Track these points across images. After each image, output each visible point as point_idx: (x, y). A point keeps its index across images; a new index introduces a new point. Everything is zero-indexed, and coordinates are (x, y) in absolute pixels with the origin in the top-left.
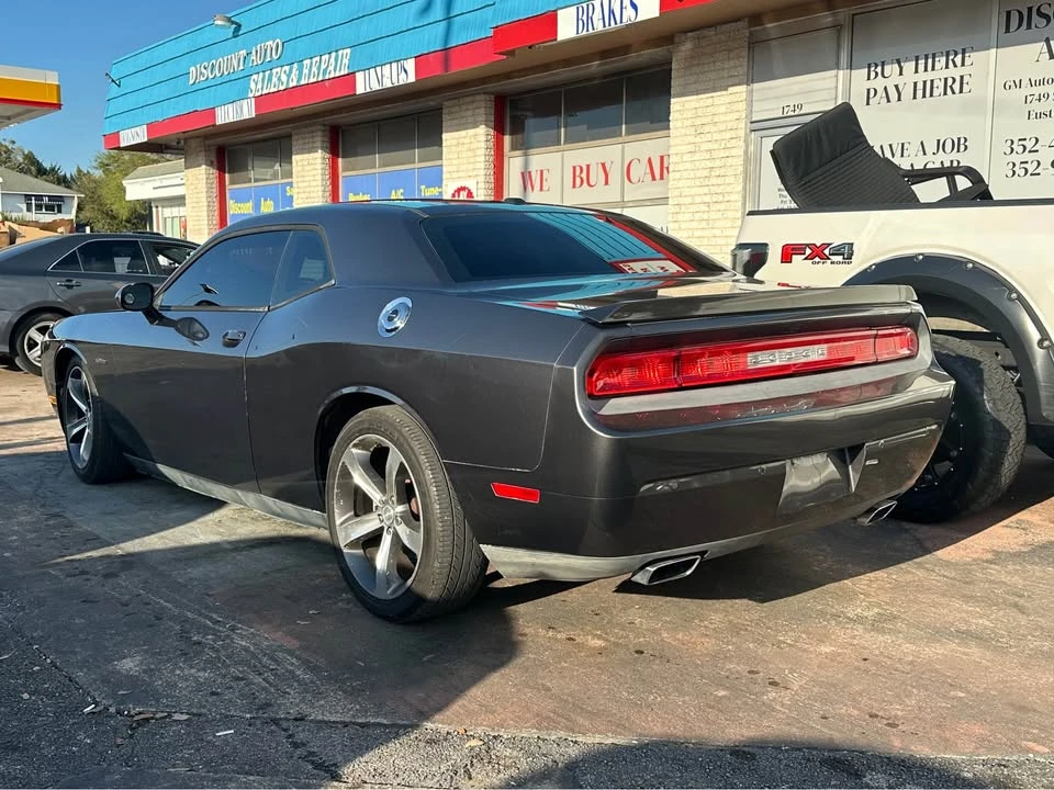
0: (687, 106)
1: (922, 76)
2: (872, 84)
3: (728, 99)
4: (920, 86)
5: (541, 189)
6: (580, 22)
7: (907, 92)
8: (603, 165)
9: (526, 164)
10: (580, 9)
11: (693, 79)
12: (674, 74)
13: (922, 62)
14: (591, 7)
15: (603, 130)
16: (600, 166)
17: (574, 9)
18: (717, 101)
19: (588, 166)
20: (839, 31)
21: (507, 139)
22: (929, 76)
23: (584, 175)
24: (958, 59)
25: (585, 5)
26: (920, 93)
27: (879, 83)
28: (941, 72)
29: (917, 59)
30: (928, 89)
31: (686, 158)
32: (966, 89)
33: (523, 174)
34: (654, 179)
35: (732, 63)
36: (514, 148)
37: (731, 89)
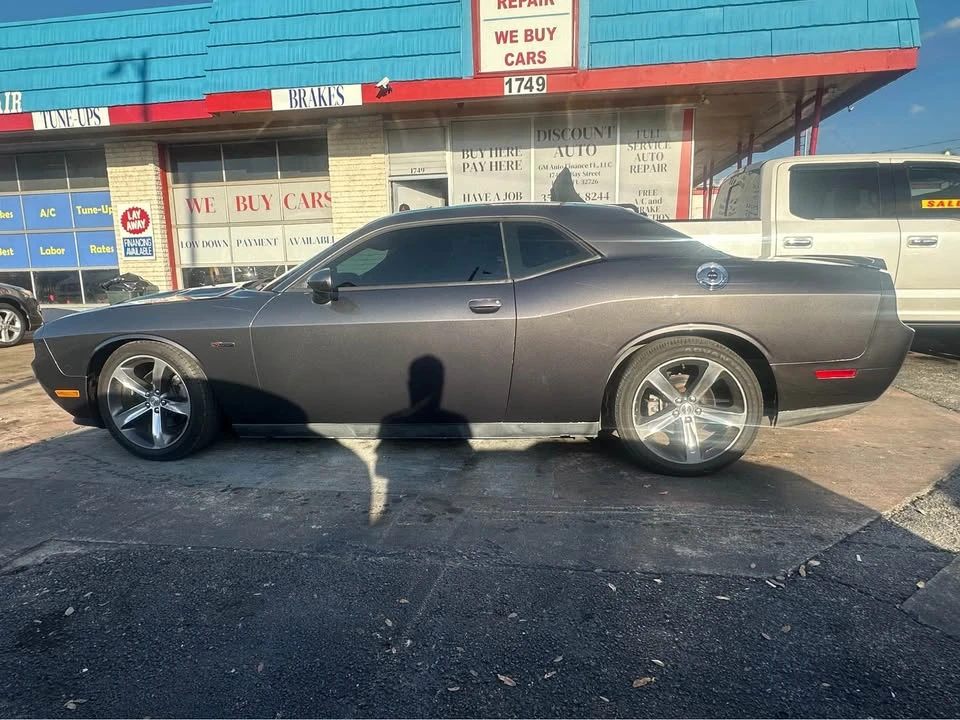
0: (341, 163)
1: (494, 159)
2: (466, 160)
3: (371, 161)
4: (494, 164)
5: (208, 210)
6: (294, 101)
7: (487, 167)
8: (264, 197)
9: (190, 193)
10: (293, 93)
11: (345, 147)
12: (329, 142)
13: (494, 152)
14: (302, 92)
15: (261, 174)
16: (261, 198)
17: (287, 91)
18: (365, 161)
19: (250, 197)
20: (445, 131)
21: (169, 175)
22: (498, 159)
23: (247, 202)
24: (514, 152)
25: (297, 90)
26: (494, 168)
27: (470, 161)
28: (505, 157)
29: (491, 150)
30: (499, 166)
31: (344, 194)
32: (519, 167)
33: (188, 200)
34: (307, 207)
35: (373, 140)
36: (176, 181)
37: (373, 156)
